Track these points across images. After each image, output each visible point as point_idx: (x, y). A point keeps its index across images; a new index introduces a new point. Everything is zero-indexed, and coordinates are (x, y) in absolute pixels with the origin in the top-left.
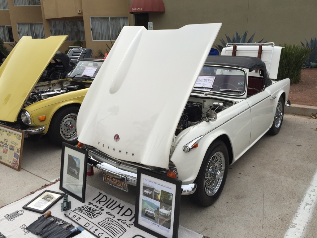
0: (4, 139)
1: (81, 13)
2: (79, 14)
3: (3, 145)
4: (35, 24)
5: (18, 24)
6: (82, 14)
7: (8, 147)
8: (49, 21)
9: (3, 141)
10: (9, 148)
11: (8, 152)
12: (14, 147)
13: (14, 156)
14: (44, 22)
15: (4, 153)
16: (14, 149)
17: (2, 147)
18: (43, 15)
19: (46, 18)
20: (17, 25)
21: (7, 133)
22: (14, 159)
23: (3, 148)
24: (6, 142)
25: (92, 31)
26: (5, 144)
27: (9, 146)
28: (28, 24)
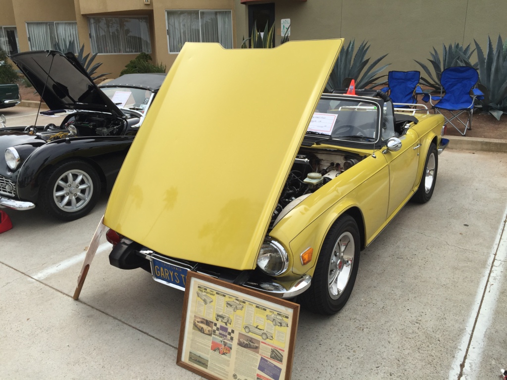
0: (215, 316)
1: (149, 3)
2: (146, 5)
3: (210, 328)
4: (58, 23)
5: (28, 23)
6: (151, 4)
7: (232, 339)
8: (87, 17)
9: (212, 318)
10: (235, 341)
11: (233, 351)
12: (258, 342)
13: (261, 368)
14: (79, 19)
15: (217, 353)
16: (257, 348)
17: (210, 335)
18: (76, 6)
19: (82, 13)
20: (26, 25)
21: (227, 299)
22: (258, 375)
23: (211, 338)
24: (224, 325)
25: (168, 36)
26: (218, 329)
27: (235, 336)
28: (46, 23)
